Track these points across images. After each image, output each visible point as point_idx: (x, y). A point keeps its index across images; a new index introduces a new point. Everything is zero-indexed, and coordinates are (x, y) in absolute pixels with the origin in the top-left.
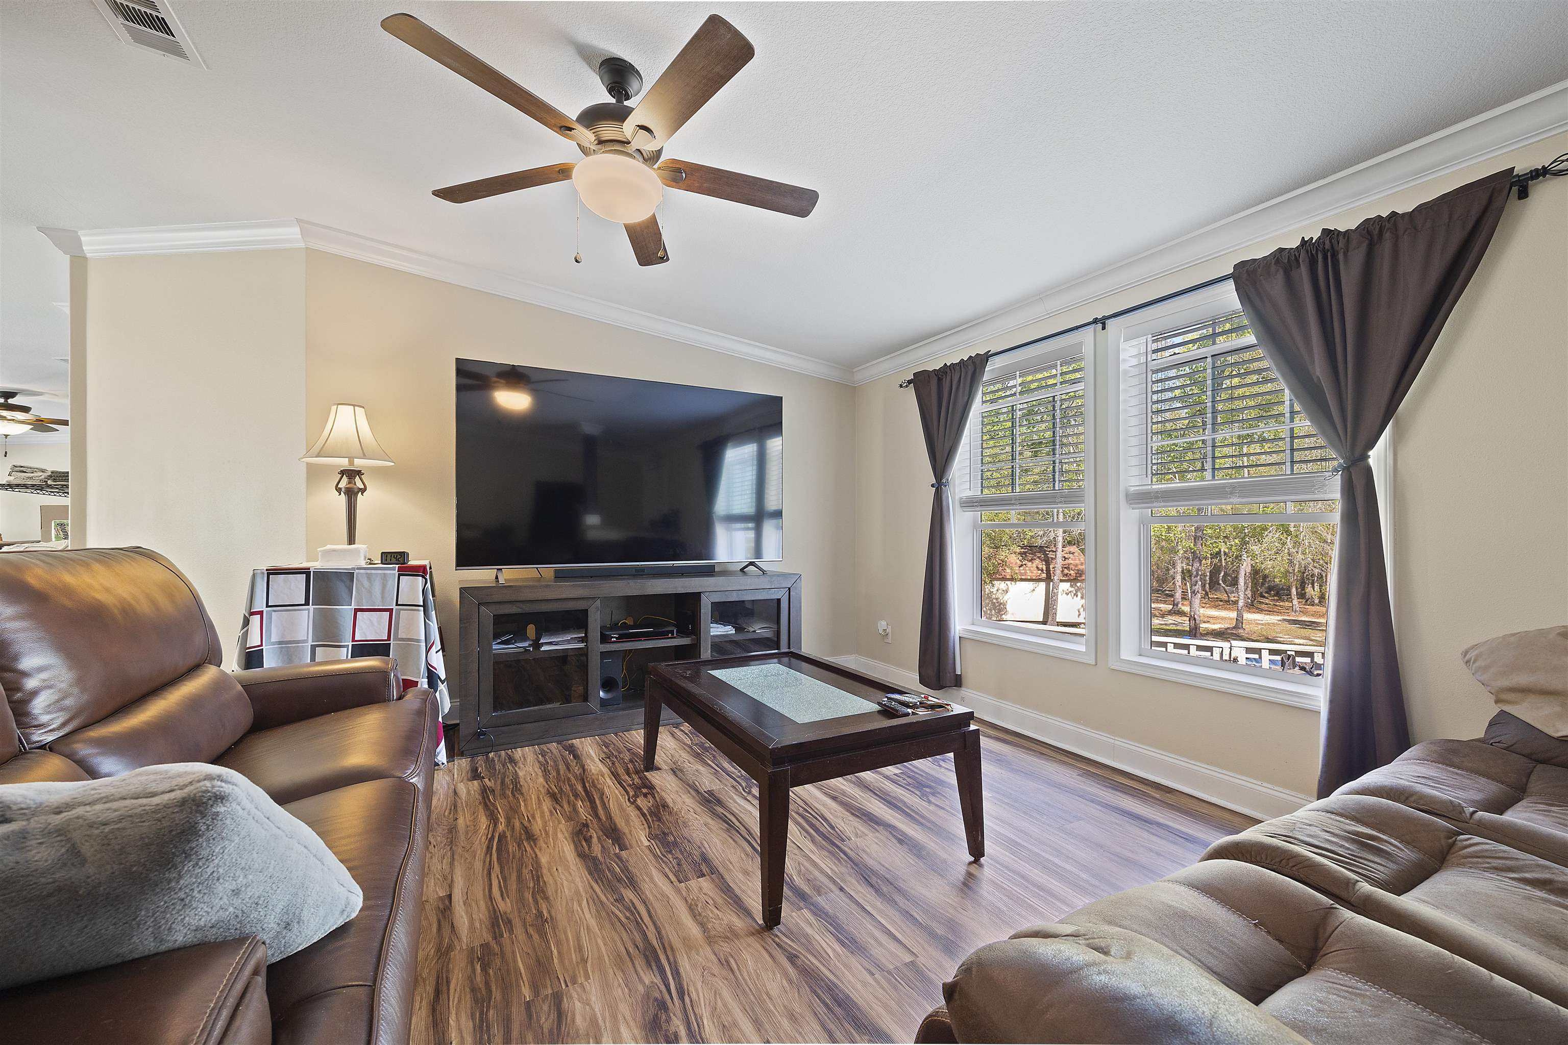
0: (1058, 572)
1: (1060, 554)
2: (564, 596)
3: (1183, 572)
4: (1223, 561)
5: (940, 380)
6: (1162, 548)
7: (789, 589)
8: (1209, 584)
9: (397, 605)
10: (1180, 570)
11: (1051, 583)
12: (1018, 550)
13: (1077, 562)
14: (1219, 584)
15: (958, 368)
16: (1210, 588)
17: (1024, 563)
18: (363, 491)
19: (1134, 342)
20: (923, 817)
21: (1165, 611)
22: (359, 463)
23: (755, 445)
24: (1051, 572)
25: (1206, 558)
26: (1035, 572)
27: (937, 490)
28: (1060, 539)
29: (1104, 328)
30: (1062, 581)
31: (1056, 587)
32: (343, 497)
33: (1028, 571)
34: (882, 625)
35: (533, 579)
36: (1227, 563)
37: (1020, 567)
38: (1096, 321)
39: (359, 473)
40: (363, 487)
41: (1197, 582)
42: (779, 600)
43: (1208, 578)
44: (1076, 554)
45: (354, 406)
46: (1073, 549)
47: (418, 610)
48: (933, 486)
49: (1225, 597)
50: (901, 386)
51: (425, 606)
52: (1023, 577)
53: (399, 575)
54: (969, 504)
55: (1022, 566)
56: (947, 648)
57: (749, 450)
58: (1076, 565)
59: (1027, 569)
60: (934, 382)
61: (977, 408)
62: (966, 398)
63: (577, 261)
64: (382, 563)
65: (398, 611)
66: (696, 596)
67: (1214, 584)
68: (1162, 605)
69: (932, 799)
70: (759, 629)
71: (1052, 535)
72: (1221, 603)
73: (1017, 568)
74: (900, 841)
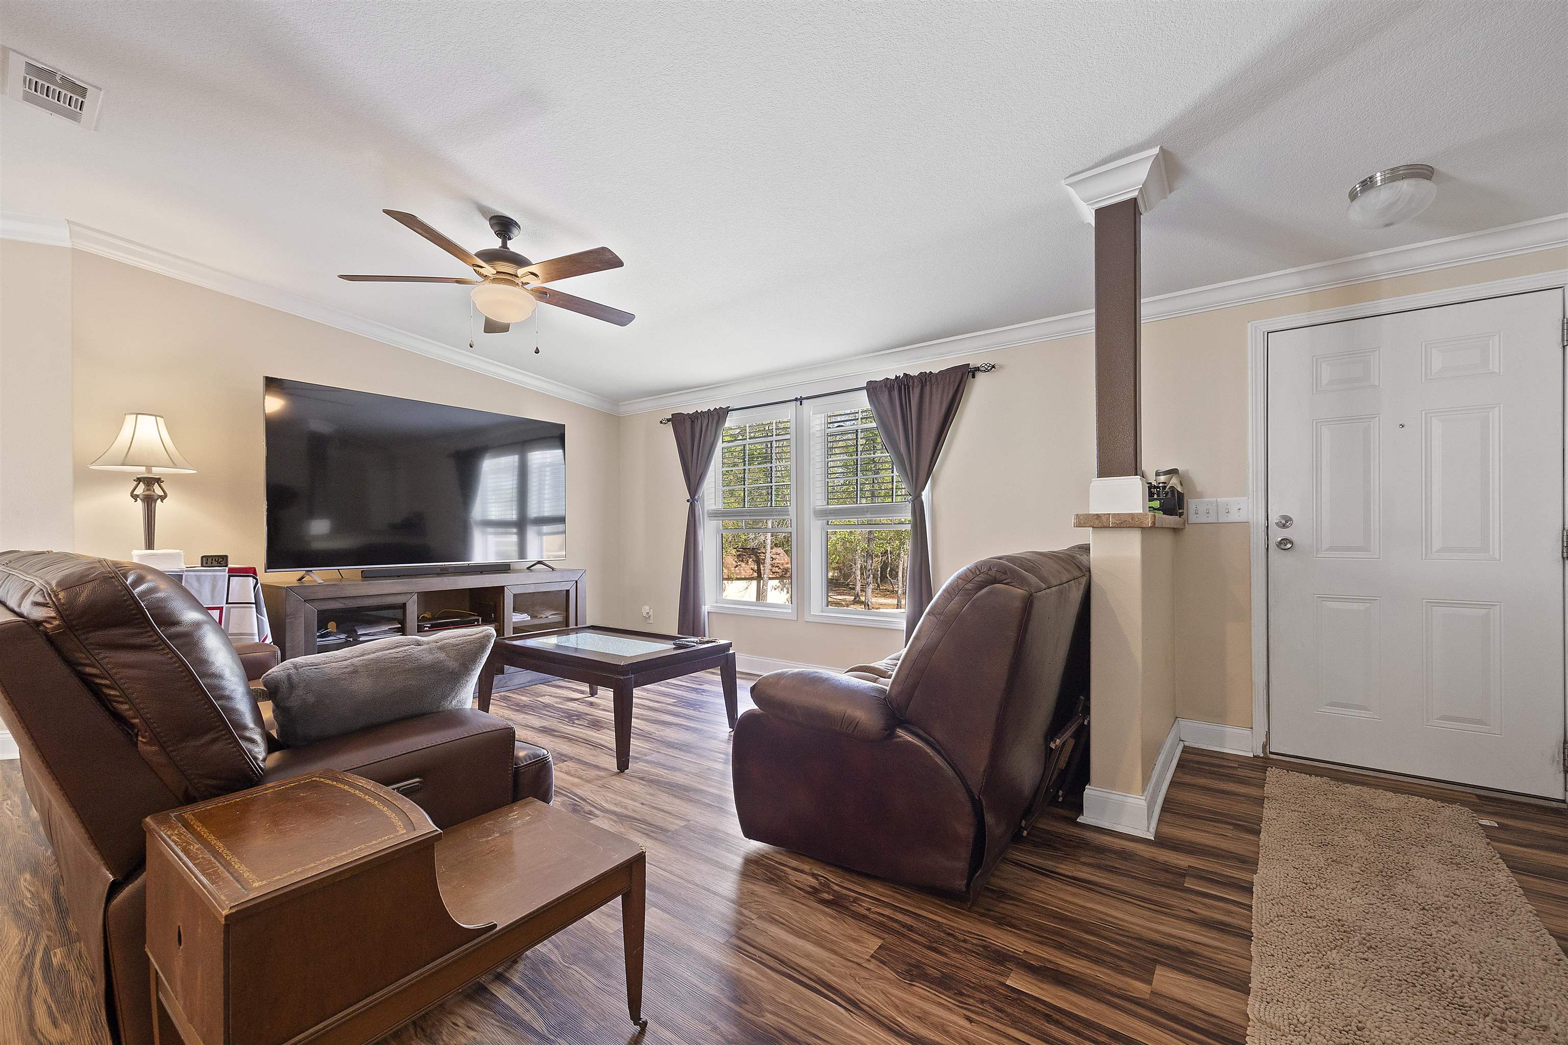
0: (767, 571)
1: (768, 555)
2: (386, 592)
3: (861, 567)
4: (890, 558)
5: (692, 422)
6: (846, 549)
7: (576, 581)
8: (880, 578)
9: (227, 603)
10: (859, 566)
11: (762, 581)
12: (734, 551)
13: (782, 561)
14: (887, 578)
15: (706, 415)
16: (881, 581)
17: (739, 563)
18: (163, 498)
19: (819, 416)
20: (698, 718)
21: (850, 602)
22: (157, 471)
23: (517, 456)
24: (762, 571)
25: (877, 556)
26: (748, 571)
27: (691, 504)
28: (769, 542)
29: (801, 404)
30: (770, 579)
31: (765, 584)
32: (139, 505)
33: (742, 571)
34: (646, 609)
35: (336, 580)
36: (891, 560)
37: (735, 567)
38: (796, 399)
39: (158, 481)
40: (163, 494)
41: (869, 575)
42: (568, 591)
43: (879, 572)
44: (781, 555)
45: (156, 416)
46: (780, 550)
47: (251, 607)
48: (688, 501)
49: (890, 588)
50: (661, 422)
51: (257, 603)
52: (738, 577)
53: (229, 577)
54: (715, 515)
55: (737, 566)
56: (700, 620)
57: (512, 460)
58: (783, 564)
59: (742, 569)
60: (688, 424)
61: (720, 445)
62: (713, 438)
63: (471, 347)
64: (202, 566)
65: (229, 610)
66: (501, 589)
67: (883, 578)
68: (847, 597)
69: (701, 710)
70: (551, 616)
71: (762, 538)
72: (888, 593)
73: (733, 569)
74: (687, 730)
